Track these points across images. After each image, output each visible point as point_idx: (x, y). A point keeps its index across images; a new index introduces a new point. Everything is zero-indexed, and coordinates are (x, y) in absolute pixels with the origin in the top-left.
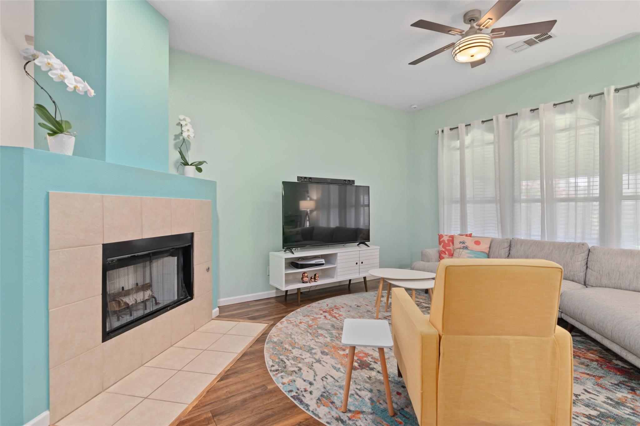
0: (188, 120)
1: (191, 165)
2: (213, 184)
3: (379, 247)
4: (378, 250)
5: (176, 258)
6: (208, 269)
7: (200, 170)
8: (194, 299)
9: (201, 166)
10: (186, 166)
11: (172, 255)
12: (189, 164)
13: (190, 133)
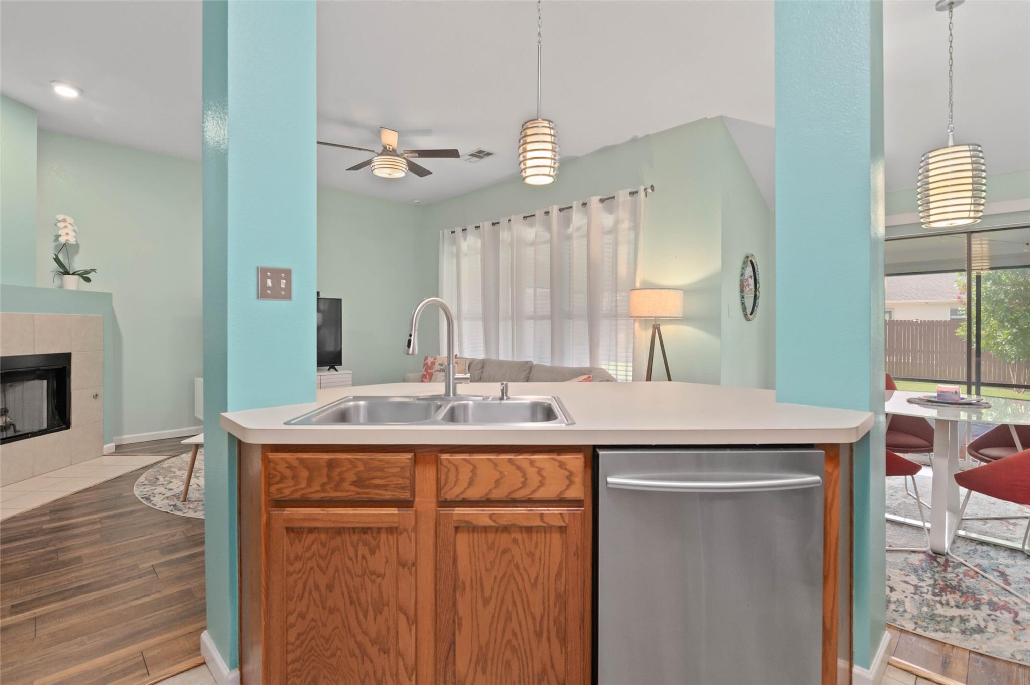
0: (70, 220)
1: (73, 274)
2: (108, 296)
3: (351, 372)
4: (350, 375)
5: (45, 382)
6: (96, 396)
7: (88, 280)
8: (71, 429)
9: (90, 274)
10: (66, 276)
11: (41, 377)
12: (71, 273)
13: (68, 238)
